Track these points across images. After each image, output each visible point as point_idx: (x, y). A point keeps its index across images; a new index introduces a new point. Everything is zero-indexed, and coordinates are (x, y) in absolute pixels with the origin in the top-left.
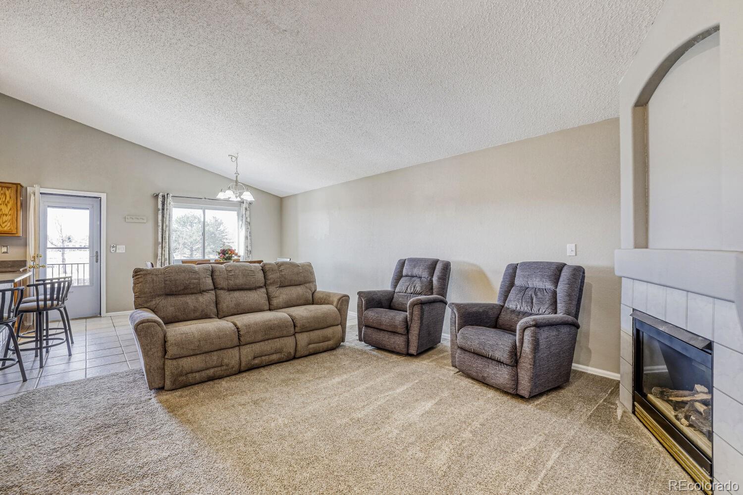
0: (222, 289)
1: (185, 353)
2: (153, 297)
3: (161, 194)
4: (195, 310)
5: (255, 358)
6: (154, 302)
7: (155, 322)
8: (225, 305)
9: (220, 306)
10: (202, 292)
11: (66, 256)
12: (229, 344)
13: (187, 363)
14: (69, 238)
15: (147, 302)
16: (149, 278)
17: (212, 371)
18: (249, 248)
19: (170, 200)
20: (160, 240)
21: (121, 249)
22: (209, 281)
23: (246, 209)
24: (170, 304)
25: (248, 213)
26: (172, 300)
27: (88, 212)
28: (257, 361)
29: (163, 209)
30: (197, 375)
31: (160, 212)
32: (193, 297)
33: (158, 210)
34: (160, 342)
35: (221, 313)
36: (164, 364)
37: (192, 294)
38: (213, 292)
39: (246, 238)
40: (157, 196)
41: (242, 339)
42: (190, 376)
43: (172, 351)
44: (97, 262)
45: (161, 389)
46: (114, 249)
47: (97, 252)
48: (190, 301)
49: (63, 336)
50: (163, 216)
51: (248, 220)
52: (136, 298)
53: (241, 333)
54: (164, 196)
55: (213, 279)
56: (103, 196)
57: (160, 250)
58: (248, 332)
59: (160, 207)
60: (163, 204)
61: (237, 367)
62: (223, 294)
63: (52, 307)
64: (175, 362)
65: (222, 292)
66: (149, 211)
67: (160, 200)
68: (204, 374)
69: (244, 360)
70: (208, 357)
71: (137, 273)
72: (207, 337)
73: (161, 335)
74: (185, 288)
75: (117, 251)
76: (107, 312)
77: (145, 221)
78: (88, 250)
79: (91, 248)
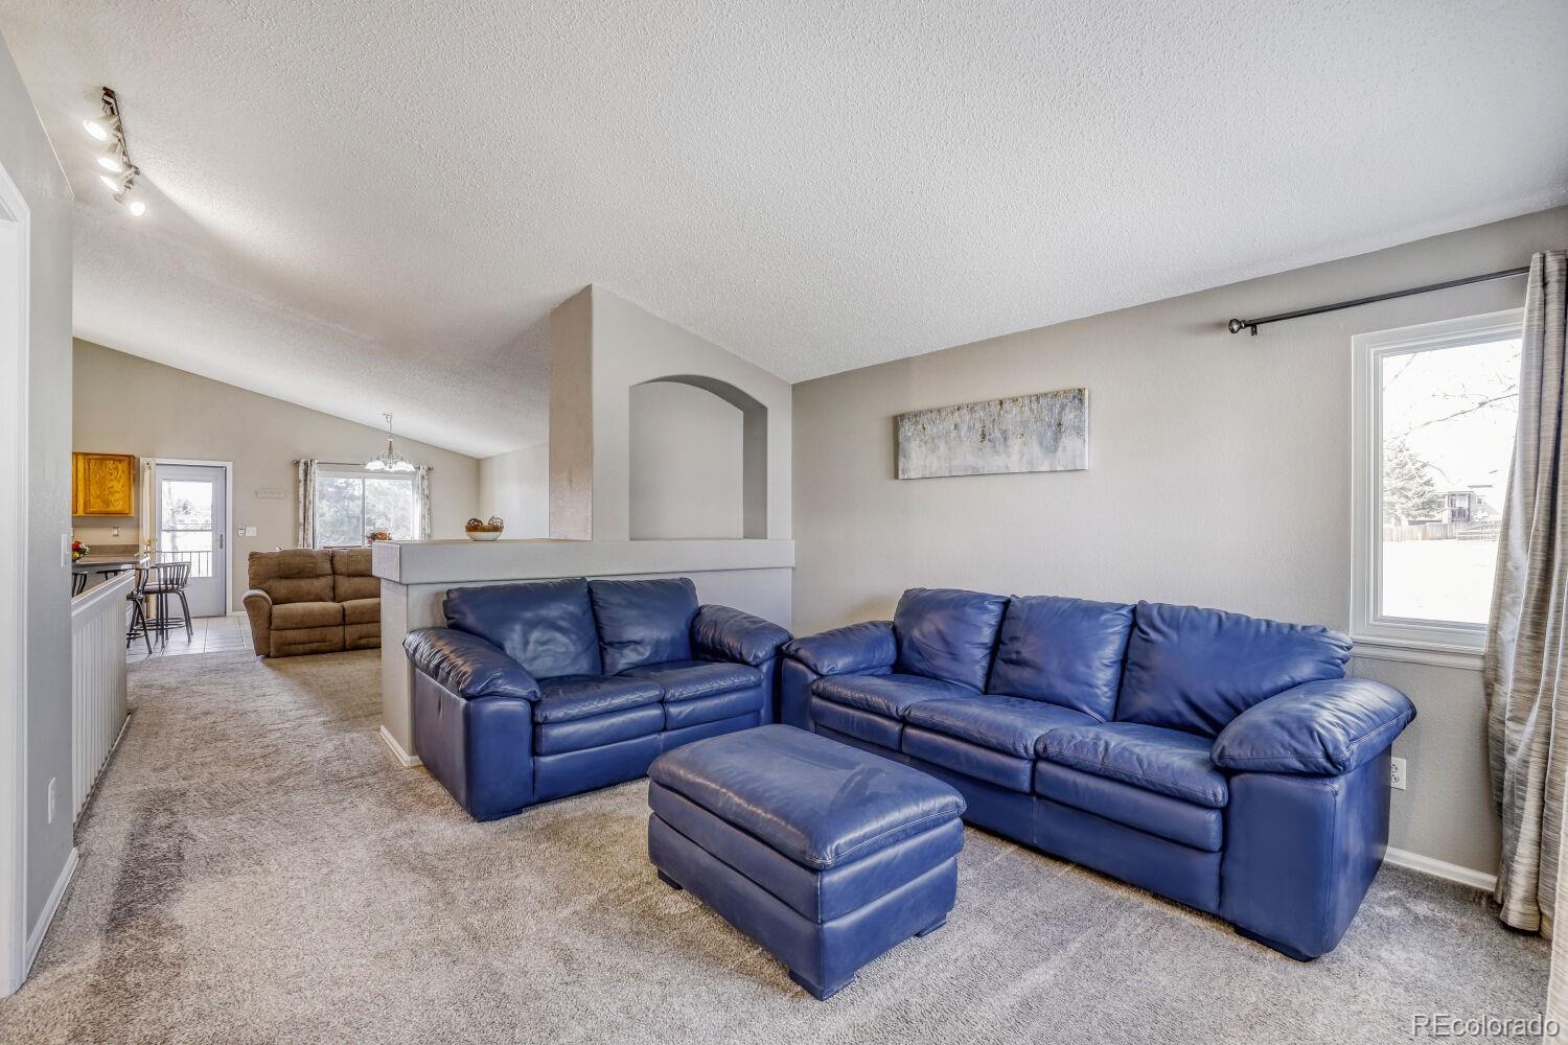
0: (341, 574)
1: (289, 625)
2: (268, 578)
3: (302, 461)
4: (308, 594)
5: (360, 638)
6: (267, 583)
7: (262, 597)
8: (342, 590)
9: (337, 591)
10: (318, 576)
11: (178, 541)
12: (333, 622)
13: (291, 635)
14: (185, 508)
15: (260, 583)
16: (263, 561)
17: (315, 644)
18: (428, 531)
19: (314, 468)
20: (302, 521)
21: (251, 532)
22: (327, 566)
23: (423, 477)
24: (282, 587)
25: (426, 482)
26: (286, 583)
27: (211, 484)
28: (363, 641)
29: (306, 480)
30: (301, 647)
31: (302, 484)
32: (308, 580)
33: (300, 481)
34: (266, 615)
35: (337, 598)
36: (269, 634)
37: (308, 577)
38: (331, 577)
39: (423, 517)
40: (298, 463)
41: (347, 619)
42: (293, 646)
43: (276, 622)
44: (221, 547)
45: (268, 656)
46: (242, 531)
47: (221, 536)
48: (305, 585)
49: (184, 623)
50: (305, 490)
51: (426, 492)
52: (251, 579)
53: (347, 613)
54: (306, 464)
55: (332, 564)
56: (229, 466)
57: (301, 533)
58: (354, 613)
59: (301, 477)
60: (306, 475)
61: (340, 645)
62: (340, 579)
63: (172, 590)
64: (278, 632)
65: (341, 577)
66: (286, 481)
67: (302, 468)
68: (307, 647)
69: (348, 638)
70: (312, 632)
71: (253, 556)
72: (310, 614)
73: (267, 610)
74: (298, 573)
75: (247, 534)
76: (234, 610)
77: (282, 496)
78: (211, 533)
79: (214, 529)
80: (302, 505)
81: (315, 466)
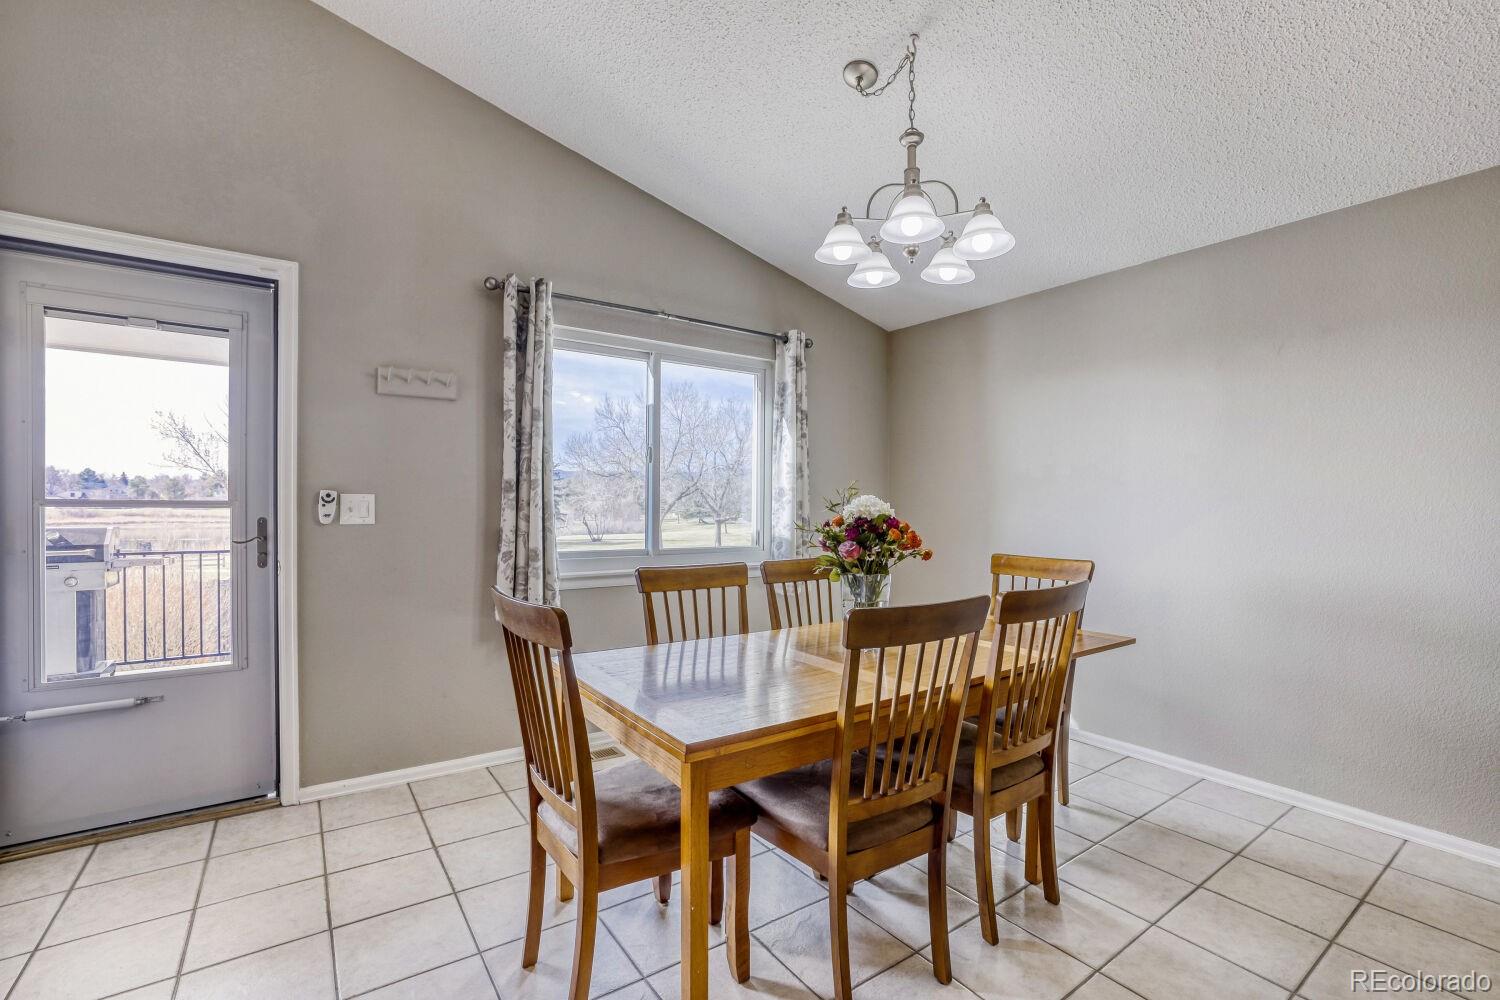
3: (513, 282)
19: (546, 309)
20: (509, 474)
21: (359, 510)
23: (798, 363)
25: (803, 377)
29: (522, 347)
31: (511, 355)
33: (504, 345)
40: (500, 287)
44: (263, 563)
46: (331, 508)
47: (262, 522)
50: (521, 377)
51: (803, 405)
54: (523, 293)
56: (286, 274)
57: (508, 516)
59: (510, 332)
60: (522, 328)
67: (510, 305)
75: (345, 519)
76: (303, 784)
77: (451, 393)
78: (227, 512)
79: (239, 500)
80: (510, 431)
81: (547, 304)
